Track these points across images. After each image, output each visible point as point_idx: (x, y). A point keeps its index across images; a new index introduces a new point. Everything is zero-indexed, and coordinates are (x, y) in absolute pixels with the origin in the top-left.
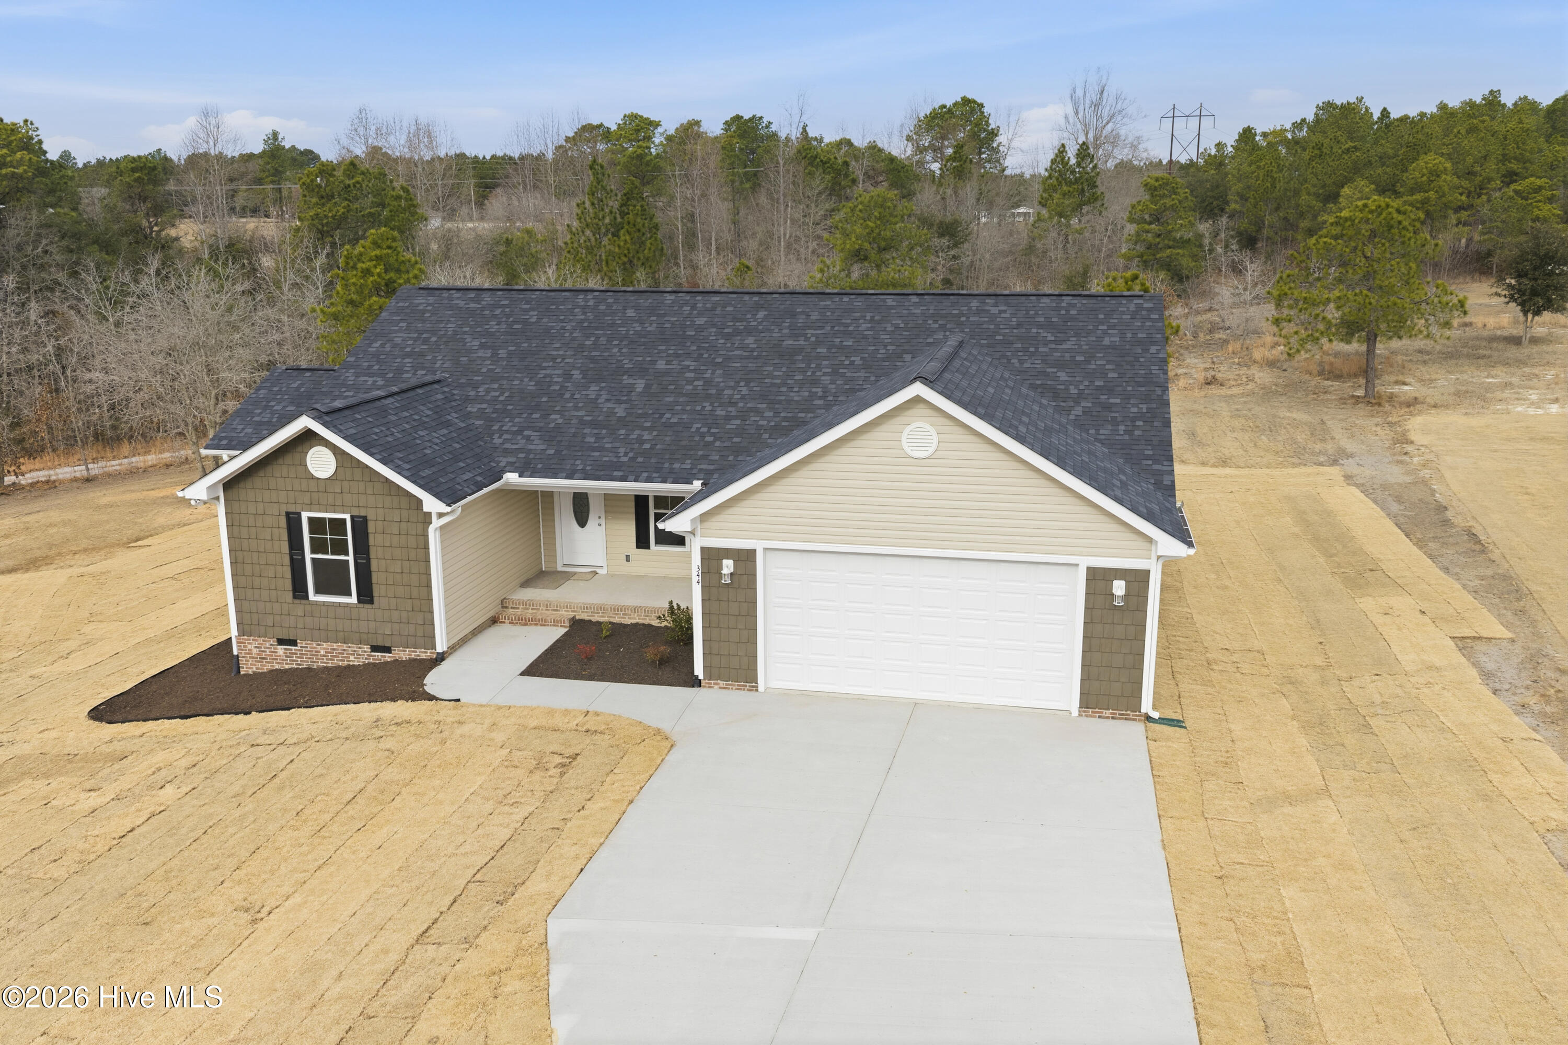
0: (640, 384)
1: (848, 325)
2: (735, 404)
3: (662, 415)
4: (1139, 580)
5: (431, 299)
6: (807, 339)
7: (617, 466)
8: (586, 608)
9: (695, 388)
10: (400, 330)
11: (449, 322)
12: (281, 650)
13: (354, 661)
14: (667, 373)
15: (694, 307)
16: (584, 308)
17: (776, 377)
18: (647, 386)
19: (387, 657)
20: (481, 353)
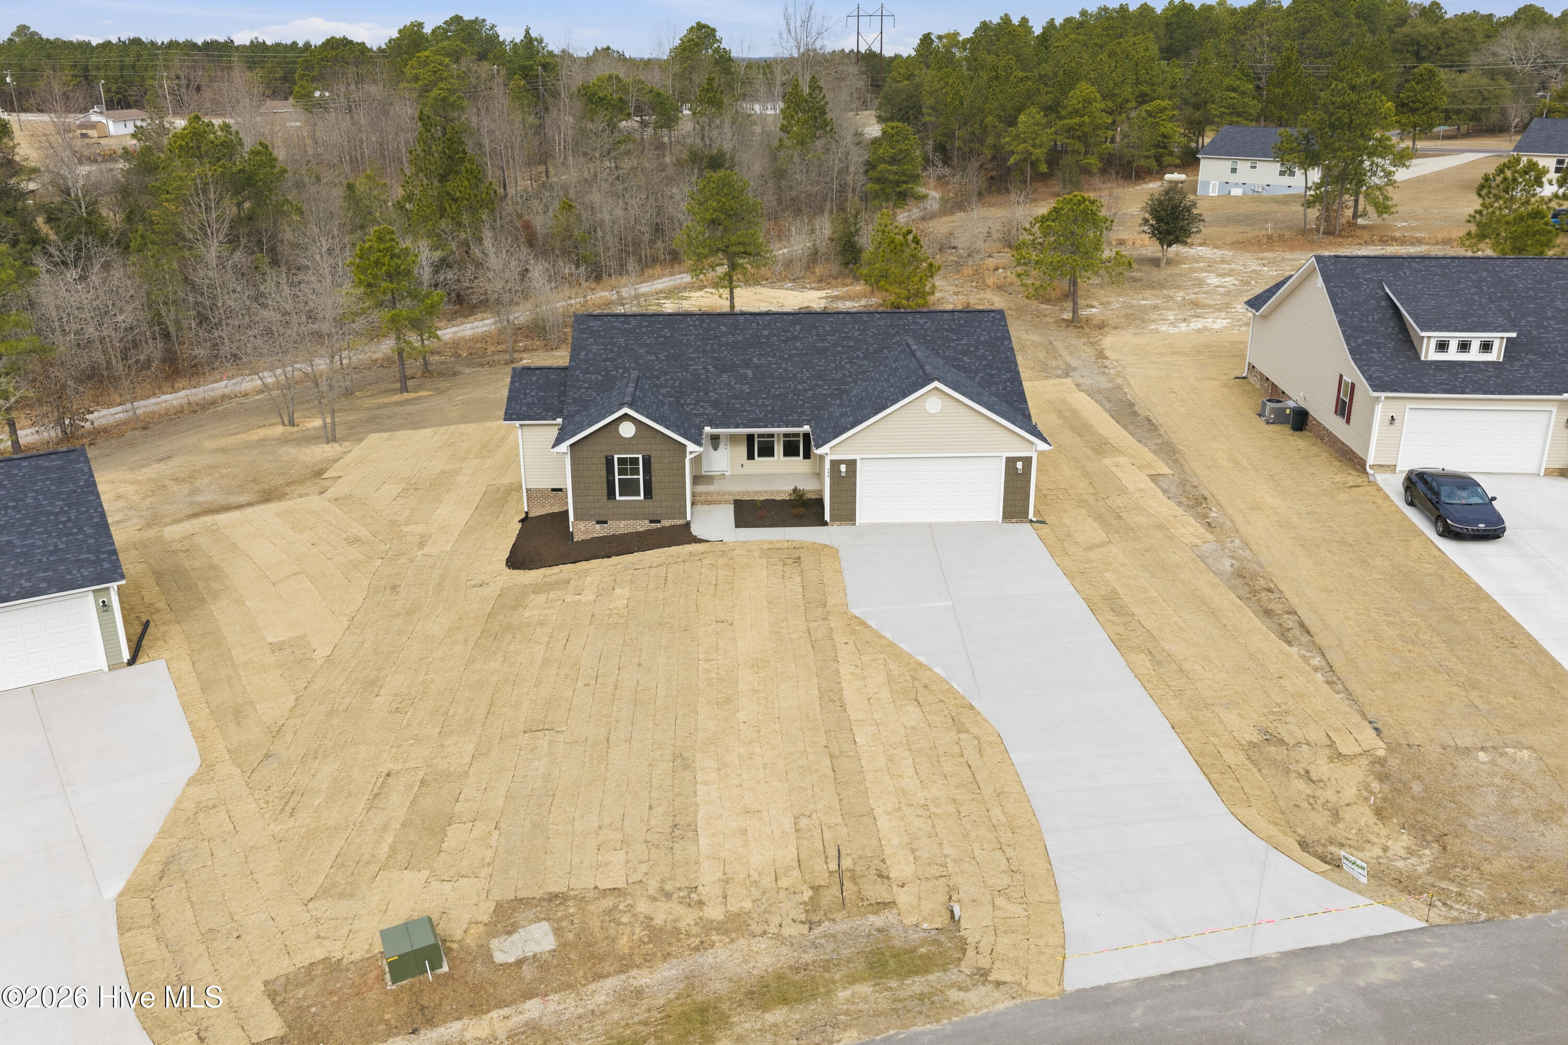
0: (750, 373)
1: (847, 333)
2: (806, 382)
3: (770, 391)
4: (1027, 461)
5: (599, 323)
6: (829, 342)
7: (760, 420)
8: (739, 493)
9: (780, 374)
10: (591, 344)
11: (618, 338)
12: (598, 527)
13: (640, 529)
14: (761, 365)
15: (758, 324)
16: (695, 326)
17: (821, 366)
18: (754, 374)
19: (658, 525)
20: (649, 357)
